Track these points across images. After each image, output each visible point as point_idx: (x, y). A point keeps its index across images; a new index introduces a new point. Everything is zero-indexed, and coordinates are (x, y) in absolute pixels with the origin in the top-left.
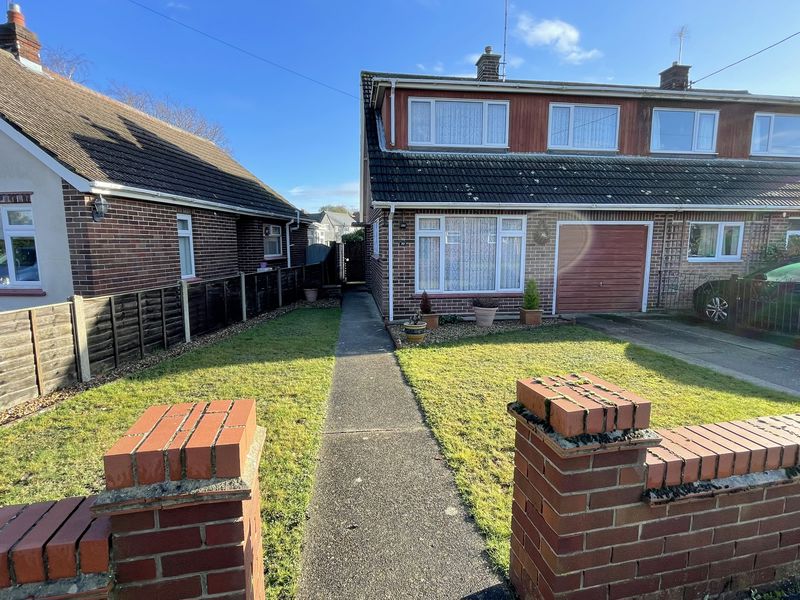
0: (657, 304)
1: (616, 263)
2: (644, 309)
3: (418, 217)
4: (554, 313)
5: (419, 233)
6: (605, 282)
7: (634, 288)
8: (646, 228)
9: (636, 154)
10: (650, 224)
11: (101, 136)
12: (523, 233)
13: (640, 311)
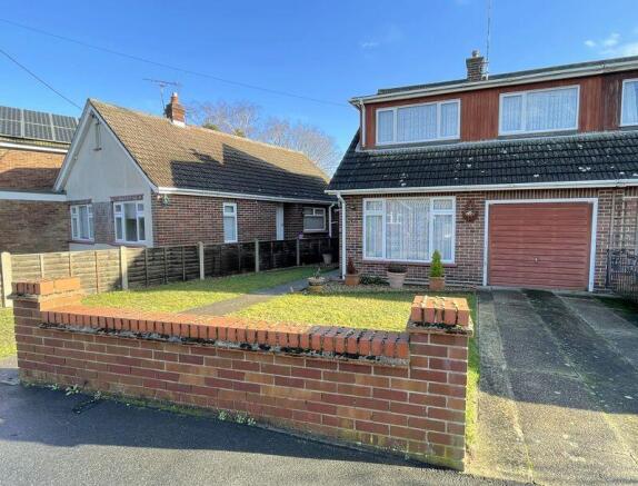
0: (607, 284)
1: (554, 240)
2: (591, 289)
3: (365, 200)
4: (485, 283)
5: (366, 213)
6: (542, 258)
7: (580, 266)
8: (591, 205)
9: (602, 130)
10: (595, 201)
11: (196, 160)
12: (453, 212)
13: (587, 290)
